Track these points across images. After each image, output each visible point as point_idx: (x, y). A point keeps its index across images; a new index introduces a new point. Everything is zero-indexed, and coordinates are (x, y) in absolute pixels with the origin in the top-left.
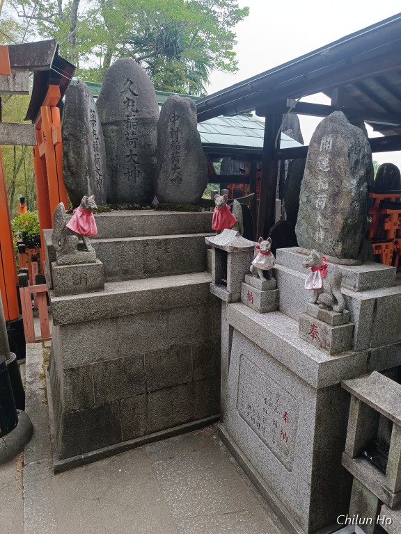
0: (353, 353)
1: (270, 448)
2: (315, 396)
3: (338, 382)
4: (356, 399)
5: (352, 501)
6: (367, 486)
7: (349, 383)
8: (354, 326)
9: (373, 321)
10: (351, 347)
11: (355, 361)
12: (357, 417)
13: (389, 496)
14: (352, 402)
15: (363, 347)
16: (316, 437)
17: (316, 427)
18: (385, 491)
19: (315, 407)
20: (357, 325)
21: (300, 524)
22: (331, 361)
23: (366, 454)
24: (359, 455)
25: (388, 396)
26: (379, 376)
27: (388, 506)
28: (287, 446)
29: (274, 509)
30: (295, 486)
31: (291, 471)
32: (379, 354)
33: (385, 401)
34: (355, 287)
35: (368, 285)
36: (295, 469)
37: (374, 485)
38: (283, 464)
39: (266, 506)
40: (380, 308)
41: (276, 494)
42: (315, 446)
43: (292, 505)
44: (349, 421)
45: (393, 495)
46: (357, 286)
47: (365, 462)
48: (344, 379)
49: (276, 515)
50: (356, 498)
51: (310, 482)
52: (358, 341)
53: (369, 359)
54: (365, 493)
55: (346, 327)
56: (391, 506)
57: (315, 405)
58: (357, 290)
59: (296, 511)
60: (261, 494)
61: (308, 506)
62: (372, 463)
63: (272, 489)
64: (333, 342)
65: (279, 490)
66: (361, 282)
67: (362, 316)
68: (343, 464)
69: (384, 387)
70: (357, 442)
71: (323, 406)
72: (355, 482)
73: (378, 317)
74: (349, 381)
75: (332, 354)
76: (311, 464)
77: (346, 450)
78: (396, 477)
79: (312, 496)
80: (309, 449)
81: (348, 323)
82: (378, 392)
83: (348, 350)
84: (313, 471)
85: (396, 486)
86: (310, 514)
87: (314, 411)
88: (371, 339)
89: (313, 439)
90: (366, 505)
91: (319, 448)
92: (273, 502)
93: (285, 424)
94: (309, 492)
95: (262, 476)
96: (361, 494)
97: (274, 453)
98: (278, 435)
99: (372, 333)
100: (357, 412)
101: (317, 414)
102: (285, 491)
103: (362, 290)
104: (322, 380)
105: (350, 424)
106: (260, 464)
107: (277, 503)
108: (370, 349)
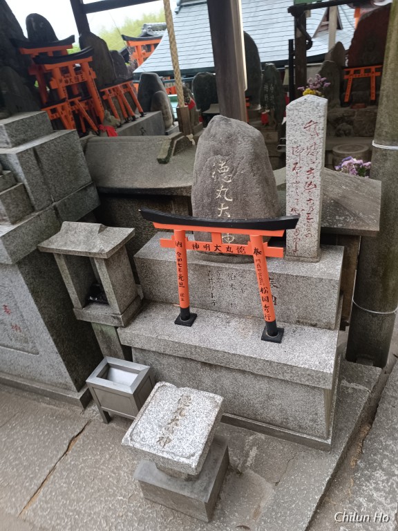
0: (37, 214)
1: (11, 348)
2: (19, 272)
3: (34, 249)
4: (59, 255)
5: (99, 342)
6: (102, 323)
7: (45, 244)
8: (24, 185)
9: (43, 173)
10: (33, 209)
11: (43, 221)
12: (67, 271)
13: (118, 319)
14: (57, 260)
15: (45, 204)
16: (40, 310)
17: (36, 301)
18: (114, 317)
19: (24, 283)
20: (26, 183)
21: (68, 389)
22: (15, 230)
23: (91, 298)
24: (86, 303)
25: (82, 237)
26: (69, 225)
27: (122, 327)
28: (23, 335)
29: (41, 394)
30: (48, 363)
31: (38, 354)
32: (65, 205)
33: (80, 243)
34: (7, 143)
35: (22, 136)
36: (41, 350)
37: (106, 318)
38: (29, 353)
39: (35, 397)
40: (43, 158)
41: (38, 381)
42: (44, 319)
43: (55, 379)
44: (64, 279)
45: (121, 316)
46: (9, 140)
47: (94, 306)
48: (39, 242)
49: (47, 397)
50: (101, 337)
51: (57, 351)
52: (36, 199)
53: (57, 213)
54: (104, 329)
55: (15, 189)
56: (123, 325)
57: (22, 281)
58: (10, 146)
59: (60, 381)
60: (26, 391)
61: (66, 370)
62: (99, 303)
63: (33, 380)
64: (7, 209)
65: (38, 376)
66: (11, 136)
67: (27, 171)
68: (78, 319)
69: (75, 232)
70: (79, 293)
71: (33, 278)
72: (94, 326)
73: (46, 167)
74: (45, 242)
75: (13, 223)
76: (49, 335)
77: (75, 306)
78: (116, 301)
79: (64, 360)
80: (40, 324)
81: (16, 185)
82: (72, 239)
83: (31, 213)
84: (54, 340)
85: (120, 308)
86: (70, 375)
87: (26, 287)
88: (50, 193)
89: (38, 313)
90: (109, 337)
91: (50, 318)
92: (39, 389)
93: (10, 317)
94: (60, 359)
95: (19, 376)
96: (102, 332)
97: (17, 349)
98: (10, 332)
99: (48, 187)
100: (65, 267)
101: (30, 288)
102: (43, 373)
103: (17, 144)
104: (14, 253)
105: (66, 281)
106: (12, 368)
107: (42, 387)
108: (54, 204)
